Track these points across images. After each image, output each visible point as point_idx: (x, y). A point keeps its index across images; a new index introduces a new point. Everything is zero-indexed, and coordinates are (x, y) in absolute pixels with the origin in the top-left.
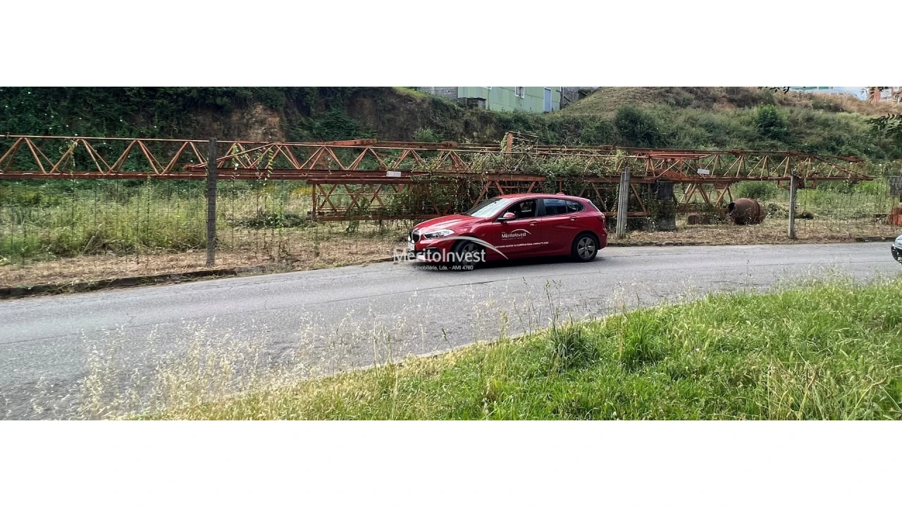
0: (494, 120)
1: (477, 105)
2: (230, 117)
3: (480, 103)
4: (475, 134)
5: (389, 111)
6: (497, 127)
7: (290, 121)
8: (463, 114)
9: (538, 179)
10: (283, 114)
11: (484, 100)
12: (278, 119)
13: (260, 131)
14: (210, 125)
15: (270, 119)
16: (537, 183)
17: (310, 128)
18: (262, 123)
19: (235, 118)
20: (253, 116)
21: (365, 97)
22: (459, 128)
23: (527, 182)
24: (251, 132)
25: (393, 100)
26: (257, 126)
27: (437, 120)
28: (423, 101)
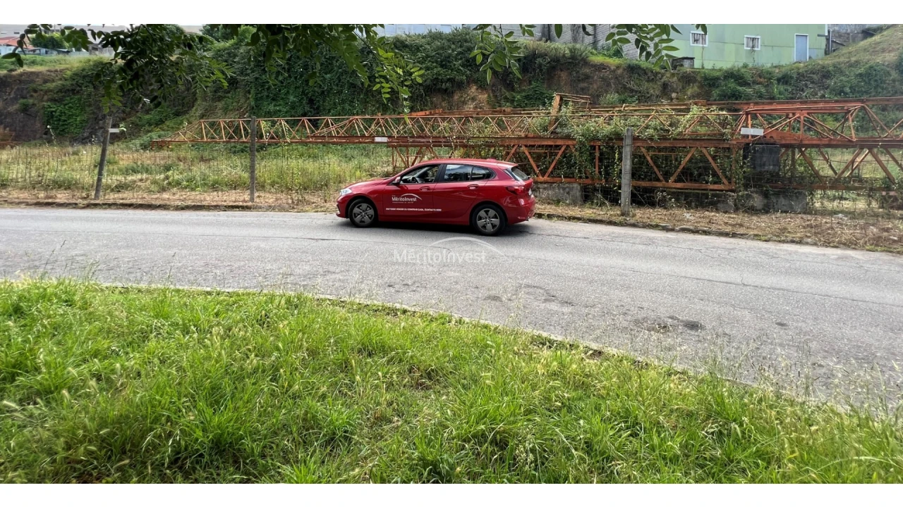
0: (699, 78)
1: (682, 65)
2: (452, 97)
3: (686, 64)
4: (674, 95)
5: (583, 80)
6: (701, 87)
7: (496, 97)
8: (662, 76)
9: (570, 143)
10: (490, 91)
11: (692, 59)
12: (486, 96)
13: (472, 106)
14: (440, 104)
15: (480, 96)
16: (568, 146)
17: (512, 101)
18: (473, 99)
19: (456, 97)
20: (468, 95)
21: (562, 70)
22: (654, 90)
23: (557, 146)
24: (466, 107)
25: (587, 70)
26: (470, 103)
27: (632, 85)
28: (618, 67)
